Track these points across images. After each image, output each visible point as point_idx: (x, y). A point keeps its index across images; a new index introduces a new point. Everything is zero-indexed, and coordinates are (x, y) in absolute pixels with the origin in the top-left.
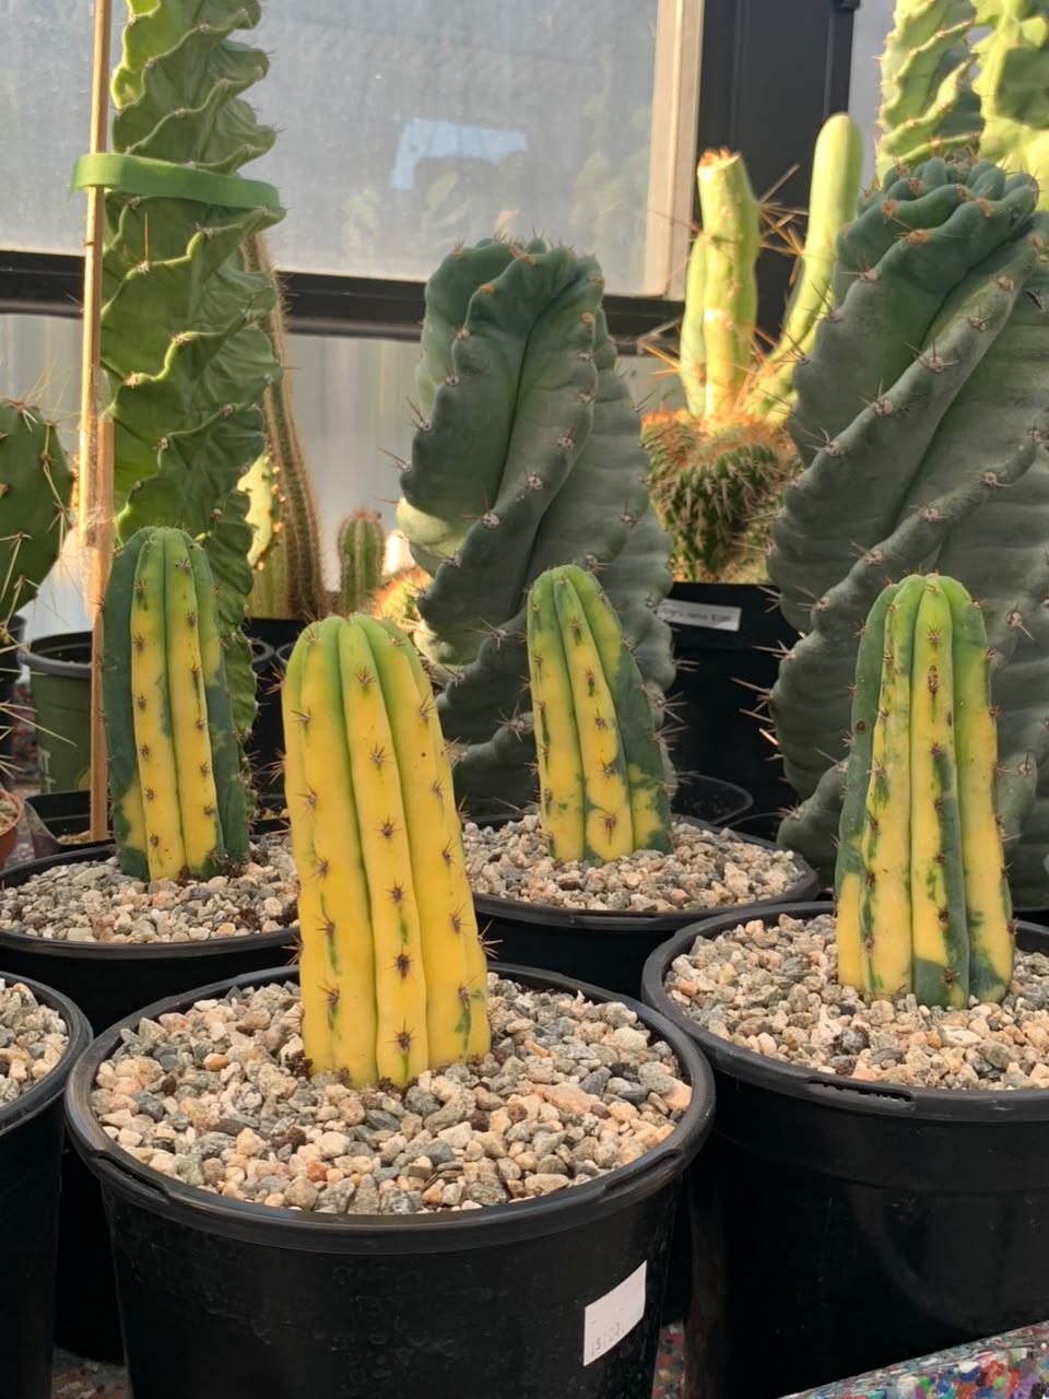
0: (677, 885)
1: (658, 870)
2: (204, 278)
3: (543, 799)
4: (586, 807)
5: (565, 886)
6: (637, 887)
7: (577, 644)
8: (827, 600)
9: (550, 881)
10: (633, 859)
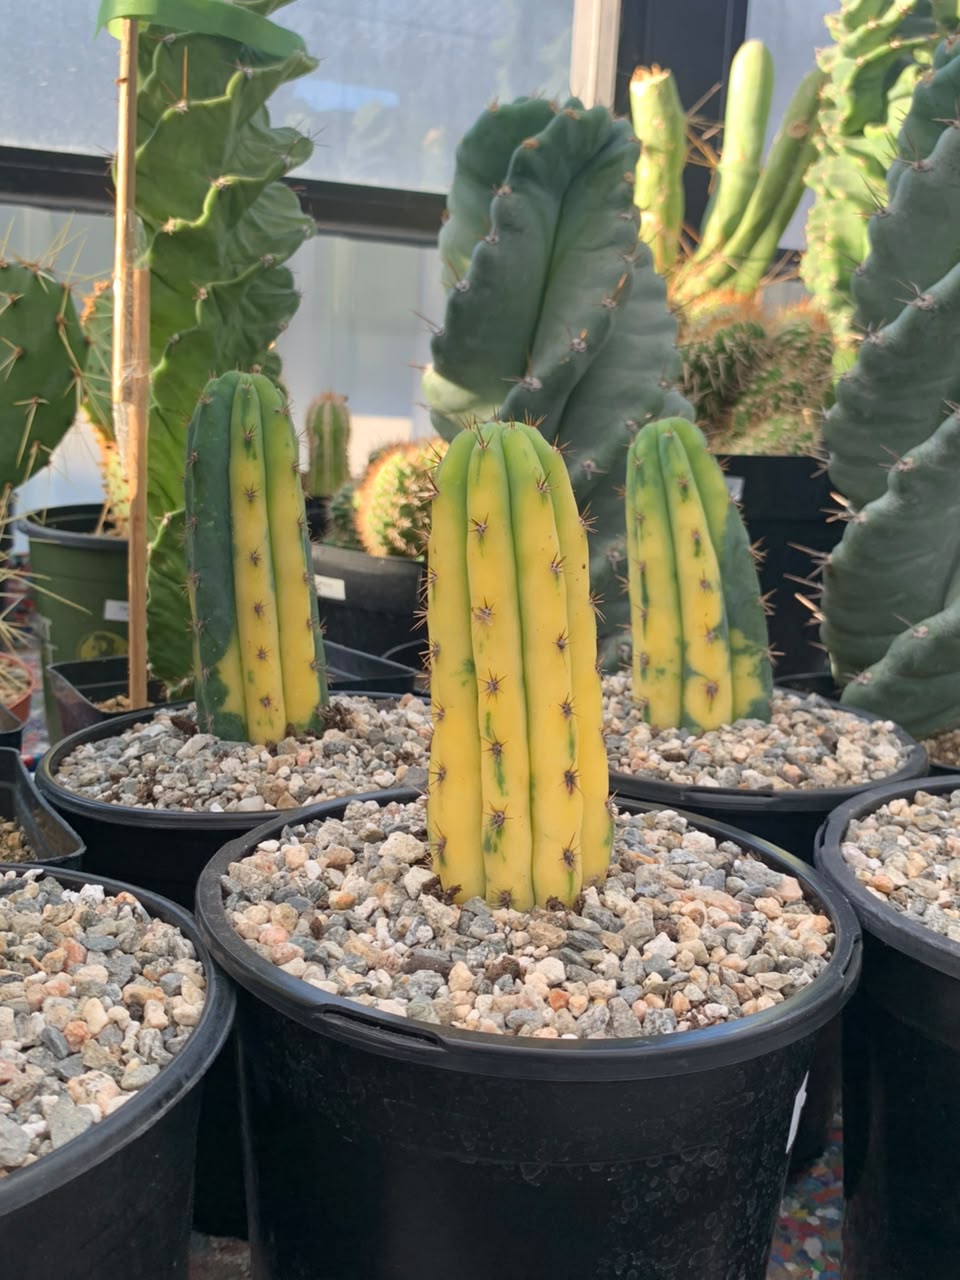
0: (789, 760)
1: (763, 741)
2: (239, 127)
3: (636, 662)
4: (685, 673)
5: (669, 757)
6: (745, 760)
7: (684, 501)
8: (910, 460)
9: (652, 751)
10: (735, 728)
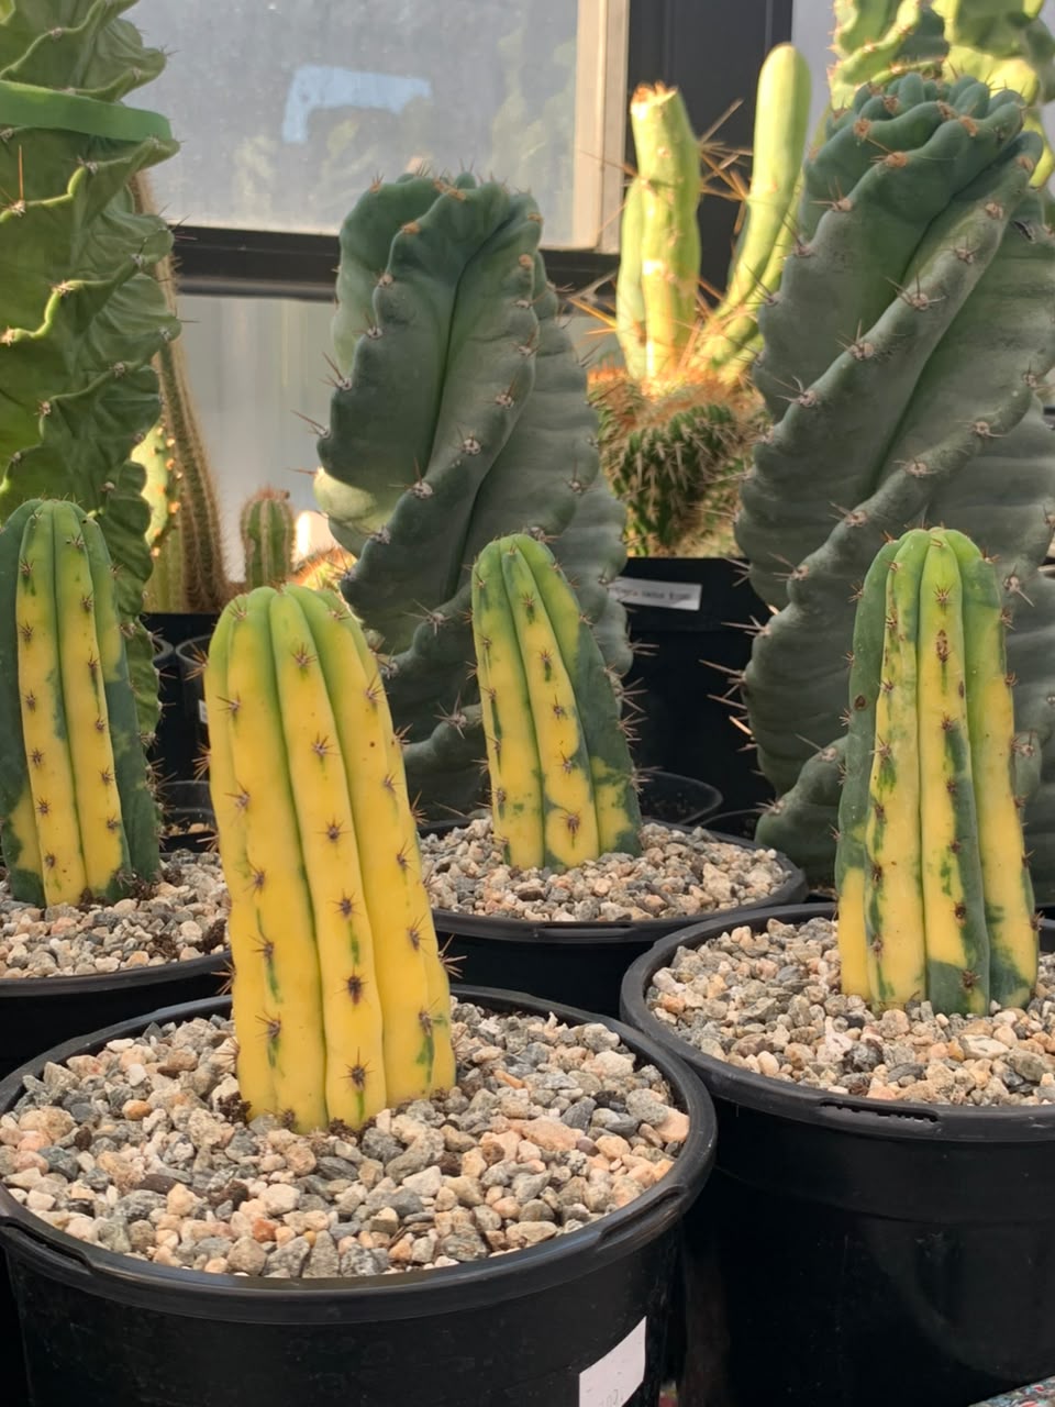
0: (651, 890)
1: (629, 874)
2: (88, 221)
3: (495, 800)
4: (545, 807)
5: (525, 897)
6: (606, 894)
7: (530, 623)
8: (805, 569)
9: (508, 891)
10: (600, 863)
